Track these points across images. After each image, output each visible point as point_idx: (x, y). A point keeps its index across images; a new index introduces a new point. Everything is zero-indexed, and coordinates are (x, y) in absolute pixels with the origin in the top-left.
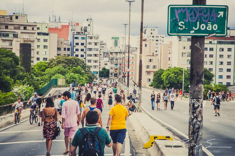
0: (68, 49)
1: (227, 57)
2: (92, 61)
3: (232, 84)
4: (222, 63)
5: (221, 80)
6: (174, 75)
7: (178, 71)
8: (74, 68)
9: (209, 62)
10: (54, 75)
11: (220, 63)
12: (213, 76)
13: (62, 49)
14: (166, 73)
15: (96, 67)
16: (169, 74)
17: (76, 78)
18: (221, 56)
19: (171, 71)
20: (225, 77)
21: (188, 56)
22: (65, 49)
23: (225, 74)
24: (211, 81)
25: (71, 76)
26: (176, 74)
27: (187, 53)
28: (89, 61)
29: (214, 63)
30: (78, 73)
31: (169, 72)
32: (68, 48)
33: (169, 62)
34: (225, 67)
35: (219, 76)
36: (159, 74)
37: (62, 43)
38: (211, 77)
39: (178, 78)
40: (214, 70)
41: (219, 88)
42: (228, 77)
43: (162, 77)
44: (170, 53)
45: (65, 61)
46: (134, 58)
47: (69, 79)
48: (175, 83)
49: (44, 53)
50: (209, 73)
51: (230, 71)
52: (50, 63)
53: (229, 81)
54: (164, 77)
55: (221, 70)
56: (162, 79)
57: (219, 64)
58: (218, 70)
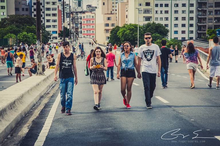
0: (27, 10)
1: (181, 12)
2: (51, 21)
3: (187, 39)
4: (177, 19)
5: (176, 36)
6: (130, 32)
7: (133, 28)
8: (28, 28)
9: (165, 18)
10: (6, 34)
11: (175, 18)
12: (168, 31)
13: (21, 9)
14: (122, 30)
15: (55, 26)
16: (125, 31)
17: (29, 38)
18: (176, 12)
19: (126, 28)
20: (180, 32)
21: (144, 13)
22: (23, 9)
23: (180, 29)
24: (166, 36)
25: (23, 36)
26: (131, 31)
27: (143, 10)
28: (48, 21)
29: (169, 19)
30: (32, 33)
31: (125, 29)
32: (26, 8)
33: (126, 20)
34: (180, 22)
35: (174, 31)
36: (115, 31)
37: (20, 3)
38: (166, 32)
39: (134, 35)
40: (169, 26)
41: (172, 43)
42: (183, 32)
43: (118, 34)
44: (127, 11)
45: (19, 21)
46: (94, 18)
47: (22, 38)
48: (131, 40)
49: (2, 14)
50: (164, 28)
51: (185, 26)
52: (3, 23)
53: (184, 36)
54: (120, 34)
55: (176, 25)
56: (118, 36)
57: (174, 20)
58: (173, 26)
